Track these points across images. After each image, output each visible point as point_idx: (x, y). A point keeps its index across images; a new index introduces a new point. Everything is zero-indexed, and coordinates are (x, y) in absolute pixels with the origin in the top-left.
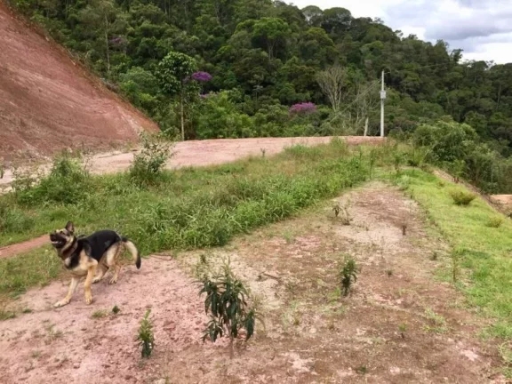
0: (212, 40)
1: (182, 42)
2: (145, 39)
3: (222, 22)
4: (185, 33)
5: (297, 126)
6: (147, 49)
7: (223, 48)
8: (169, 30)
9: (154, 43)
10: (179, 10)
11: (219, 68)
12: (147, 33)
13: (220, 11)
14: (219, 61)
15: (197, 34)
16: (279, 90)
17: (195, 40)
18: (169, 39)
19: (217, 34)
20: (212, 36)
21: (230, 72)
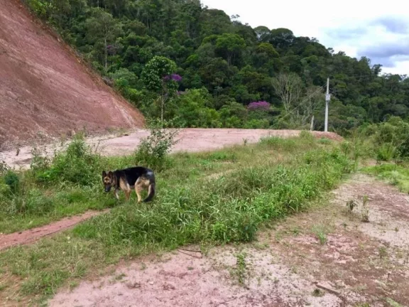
0: (183, 49)
1: (160, 50)
2: (130, 47)
3: (192, 36)
4: (162, 43)
5: (255, 120)
6: (132, 55)
7: (193, 56)
8: (150, 41)
9: (138, 50)
10: (158, 26)
11: (188, 72)
12: (132, 42)
13: (191, 26)
14: (188, 66)
15: (172, 44)
16: (235, 91)
17: (170, 49)
18: (149, 48)
19: (187, 45)
20: (183, 47)
21: (196, 75)
